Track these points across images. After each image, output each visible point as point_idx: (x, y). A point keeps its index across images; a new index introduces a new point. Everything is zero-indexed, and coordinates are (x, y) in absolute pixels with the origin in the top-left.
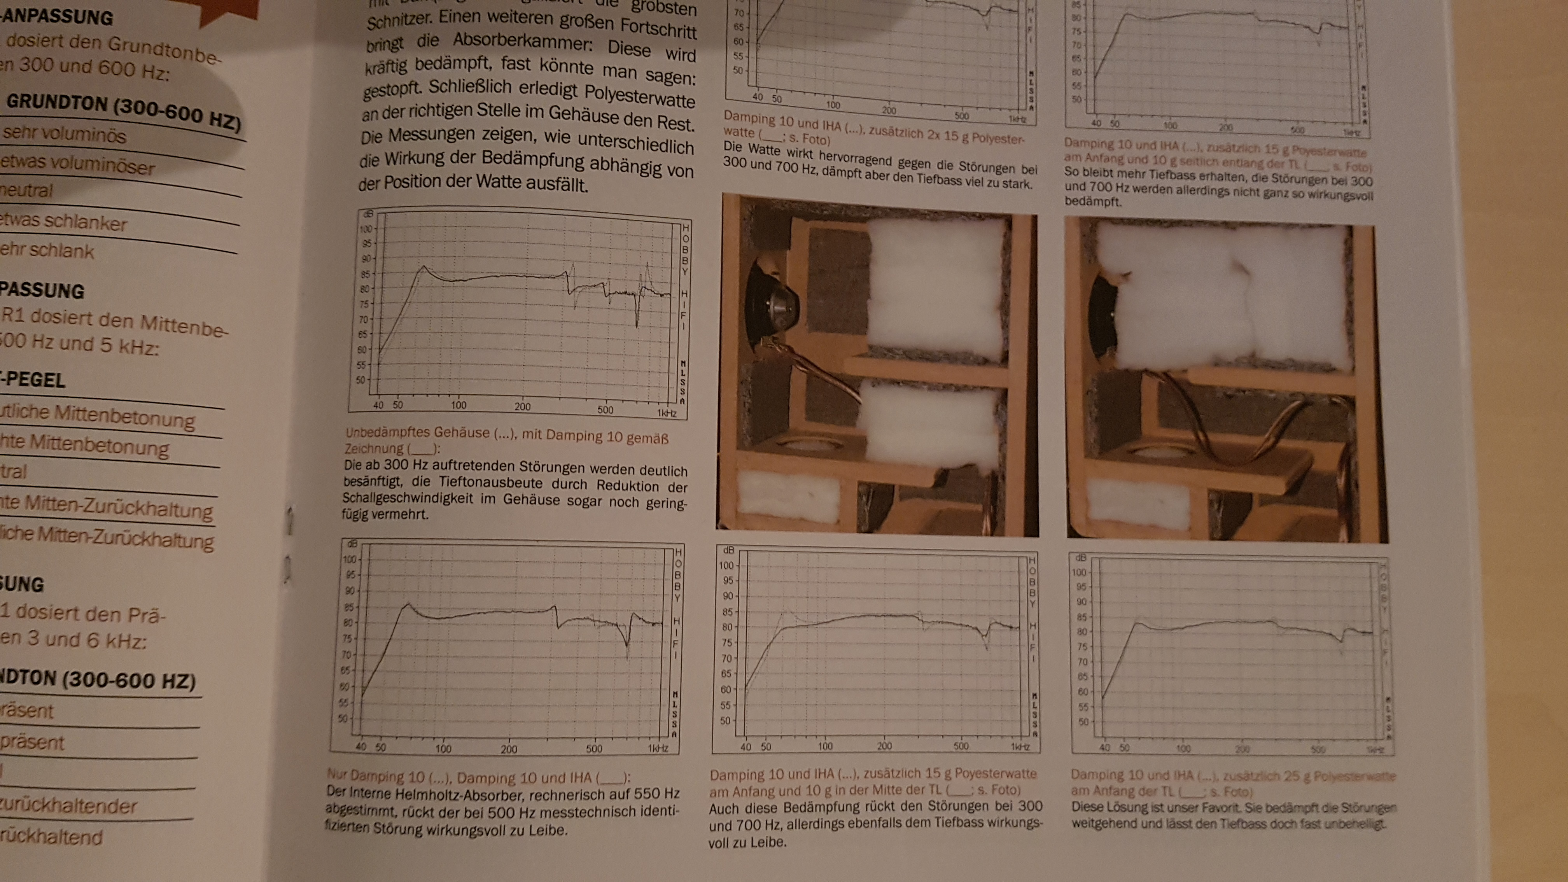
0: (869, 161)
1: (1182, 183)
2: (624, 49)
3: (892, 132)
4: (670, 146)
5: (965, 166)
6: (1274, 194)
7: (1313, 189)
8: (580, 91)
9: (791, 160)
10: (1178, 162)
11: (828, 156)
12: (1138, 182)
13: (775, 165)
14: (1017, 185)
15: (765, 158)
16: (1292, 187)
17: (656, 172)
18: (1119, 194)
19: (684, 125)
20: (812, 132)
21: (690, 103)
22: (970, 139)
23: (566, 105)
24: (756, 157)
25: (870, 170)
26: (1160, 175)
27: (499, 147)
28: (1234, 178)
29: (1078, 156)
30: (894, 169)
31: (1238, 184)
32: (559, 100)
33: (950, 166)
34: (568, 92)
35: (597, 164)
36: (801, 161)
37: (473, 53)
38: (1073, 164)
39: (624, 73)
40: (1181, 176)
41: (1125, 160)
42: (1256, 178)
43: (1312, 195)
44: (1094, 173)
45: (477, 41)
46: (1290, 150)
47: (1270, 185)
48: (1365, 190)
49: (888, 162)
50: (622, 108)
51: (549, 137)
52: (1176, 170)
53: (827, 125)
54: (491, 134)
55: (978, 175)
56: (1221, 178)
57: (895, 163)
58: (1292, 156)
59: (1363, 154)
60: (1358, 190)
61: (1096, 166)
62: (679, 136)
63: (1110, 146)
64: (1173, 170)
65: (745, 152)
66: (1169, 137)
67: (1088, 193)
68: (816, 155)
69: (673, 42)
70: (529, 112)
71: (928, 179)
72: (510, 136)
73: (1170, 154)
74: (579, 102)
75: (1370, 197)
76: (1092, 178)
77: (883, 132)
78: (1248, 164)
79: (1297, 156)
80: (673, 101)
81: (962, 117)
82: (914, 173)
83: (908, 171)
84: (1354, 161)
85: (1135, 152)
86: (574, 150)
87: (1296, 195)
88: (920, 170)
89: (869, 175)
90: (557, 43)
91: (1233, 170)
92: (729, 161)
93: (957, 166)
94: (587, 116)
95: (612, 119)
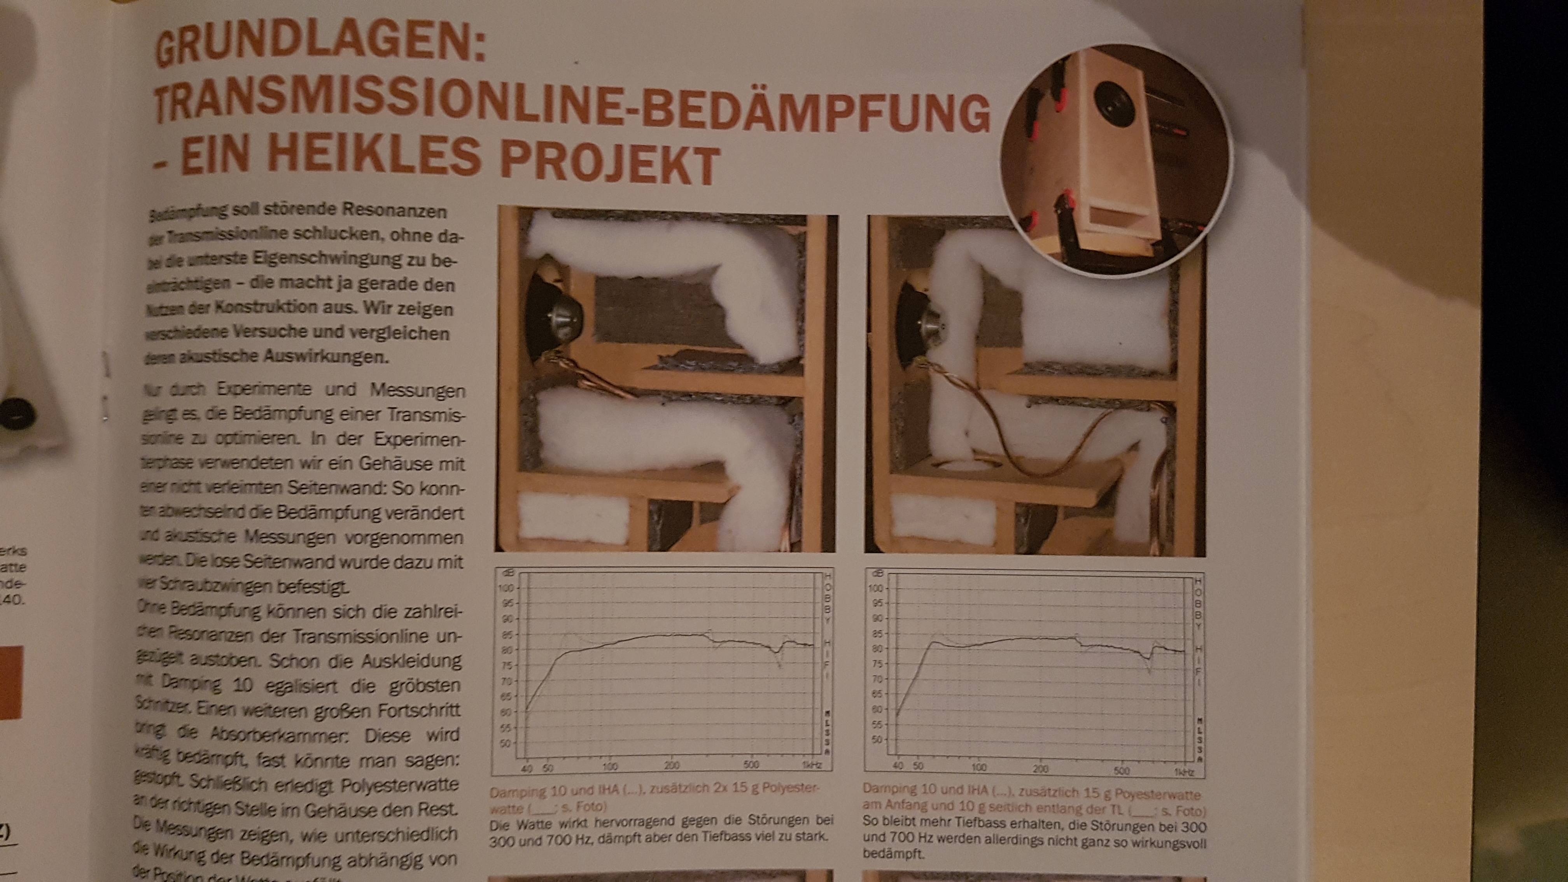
0: (648, 823)
1: (990, 832)
2: (383, 737)
3: (676, 788)
4: (431, 834)
5: (755, 820)
6: (1093, 843)
7: (1138, 838)
8: (336, 786)
9: (564, 832)
10: (987, 809)
11: (604, 824)
12: (943, 831)
13: (546, 840)
14: (811, 838)
15: (535, 834)
16: (1113, 835)
17: (417, 863)
18: (922, 846)
19: (446, 810)
20: (586, 799)
21: (453, 785)
22: (760, 789)
23: (322, 802)
24: (525, 834)
25: (651, 832)
26: (968, 823)
27: (256, 848)
28: (1049, 826)
29: (878, 804)
30: (677, 829)
31: (1054, 833)
32: (314, 797)
33: (738, 821)
34: (324, 788)
35: (354, 862)
36: (574, 832)
37: (228, 748)
38: (872, 813)
39: (382, 762)
40: (989, 824)
41: (929, 807)
42: (1074, 826)
43: (1136, 844)
44: (895, 822)
45: (234, 736)
46: (1113, 793)
47: (1089, 834)
48: (1198, 836)
49: (671, 821)
50: (379, 800)
51: (306, 837)
52: (985, 818)
53: (603, 790)
54: (248, 835)
55: (767, 829)
56: (1034, 825)
57: (678, 822)
58: (1114, 800)
59: (1197, 796)
60: (1190, 837)
61: (897, 814)
62: (441, 823)
63: (913, 791)
64: (982, 817)
65: (513, 830)
66: (977, 780)
67: (888, 844)
68: (591, 823)
69: (435, 723)
70: (286, 811)
71: (714, 837)
72: (266, 837)
73: (978, 799)
74: (335, 799)
75: (1203, 844)
76: (893, 828)
77: (665, 790)
78: (1064, 810)
79: (1120, 801)
80: (433, 786)
81: (752, 766)
82: (699, 832)
83: (692, 830)
84: (1187, 804)
85: (939, 798)
86: (329, 849)
87: (1118, 844)
88: (705, 828)
89: (649, 839)
90: (314, 737)
91: (1048, 817)
92: (496, 842)
93: (745, 820)
94: (343, 812)
95: (370, 812)
